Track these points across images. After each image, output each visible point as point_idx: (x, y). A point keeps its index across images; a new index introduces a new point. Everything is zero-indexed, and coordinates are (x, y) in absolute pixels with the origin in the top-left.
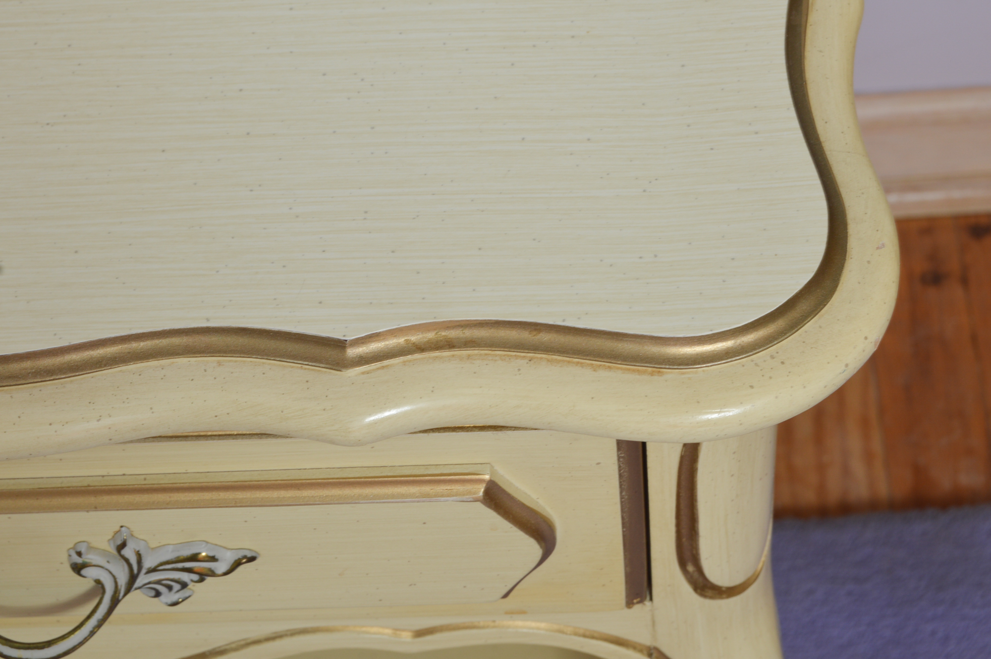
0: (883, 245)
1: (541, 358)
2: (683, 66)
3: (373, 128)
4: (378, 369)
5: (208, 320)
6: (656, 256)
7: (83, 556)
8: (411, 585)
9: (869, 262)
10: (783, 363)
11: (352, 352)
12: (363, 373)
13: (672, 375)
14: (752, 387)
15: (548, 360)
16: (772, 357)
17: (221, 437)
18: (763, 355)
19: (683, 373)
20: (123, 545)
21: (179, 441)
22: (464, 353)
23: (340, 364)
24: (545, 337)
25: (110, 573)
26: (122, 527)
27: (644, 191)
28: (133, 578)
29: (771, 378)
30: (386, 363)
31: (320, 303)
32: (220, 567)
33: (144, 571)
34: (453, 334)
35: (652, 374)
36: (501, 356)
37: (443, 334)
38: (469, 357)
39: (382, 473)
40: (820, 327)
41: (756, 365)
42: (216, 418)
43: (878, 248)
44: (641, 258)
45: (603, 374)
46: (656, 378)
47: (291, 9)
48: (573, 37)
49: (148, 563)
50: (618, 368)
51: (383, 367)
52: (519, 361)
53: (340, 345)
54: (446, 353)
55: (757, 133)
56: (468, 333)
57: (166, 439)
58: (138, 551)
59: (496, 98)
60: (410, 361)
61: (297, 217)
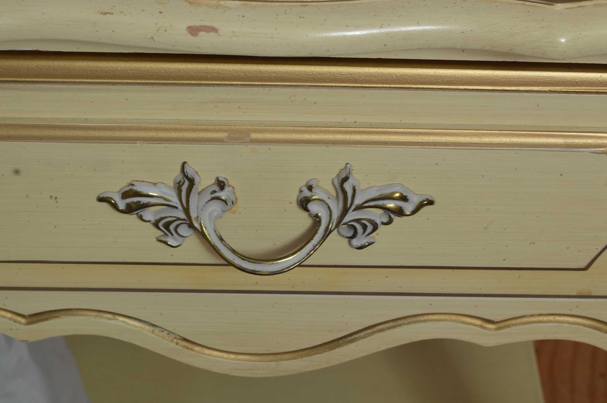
4: (577, 7)
7: (313, 190)
8: (531, 244)
12: (567, 9)
17: (433, 90)
20: (346, 179)
21: (404, 90)
25: (329, 207)
26: (348, 164)
28: (345, 211)
32: (408, 208)
33: (353, 207)
39: (539, 129)
42: (463, 34)
49: (358, 201)
51: (580, 7)
57: (394, 89)
58: (355, 186)
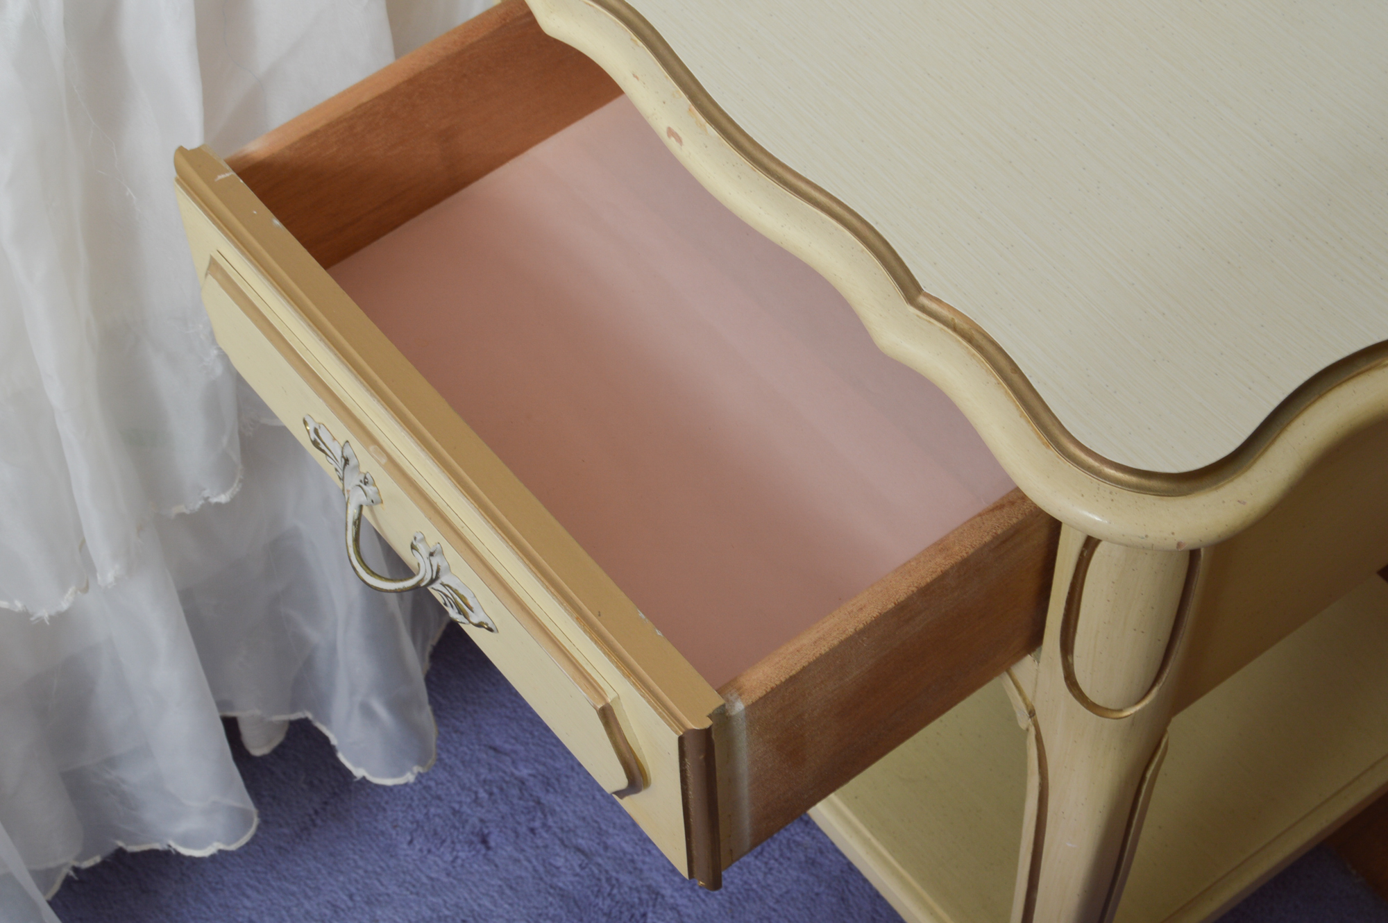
0: (1244, 503)
1: (1004, 388)
2: (1262, 326)
3: (1071, 213)
4: (926, 320)
5: (877, 223)
6: (1115, 392)
9: (1224, 502)
10: (1112, 500)
11: (923, 300)
12: (918, 316)
13: (1052, 453)
14: (1083, 495)
15: (1006, 392)
16: (1111, 493)
18: (1107, 487)
19: (1058, 457)
22: (973, 351)
23: (911, 300)
24: (1015, 377)
27: (1155, 361)
29: (1097, 501)
30: (932, 320)
31: (935, 264)
34: (977, 336)
35: (1044, 443)
36: (988, 368)
37: (973, 332)
38: (973, 355)
40: (1154, 504)
41: (1098, 488)
43: (1239, 501)
44: (1107, 386)
45: (1023, 422)
46: (1043, 447)
47: (1113, 125)
48: (1229, 263)
50: (1032, 426)
51: (930, 322)
52: (993, 379)
53: (919, 290)
54: (965, 343)
55: (1250, 389)
56: (984, 343)
59: (1149, 254)
60: (945, 331)
61: (979, 218)
